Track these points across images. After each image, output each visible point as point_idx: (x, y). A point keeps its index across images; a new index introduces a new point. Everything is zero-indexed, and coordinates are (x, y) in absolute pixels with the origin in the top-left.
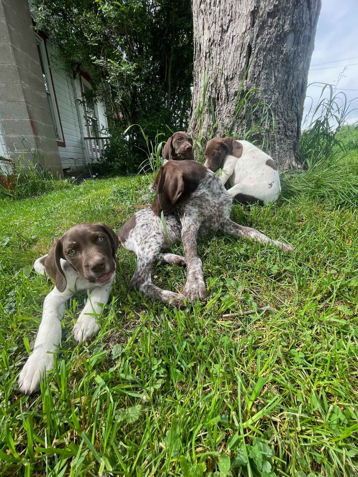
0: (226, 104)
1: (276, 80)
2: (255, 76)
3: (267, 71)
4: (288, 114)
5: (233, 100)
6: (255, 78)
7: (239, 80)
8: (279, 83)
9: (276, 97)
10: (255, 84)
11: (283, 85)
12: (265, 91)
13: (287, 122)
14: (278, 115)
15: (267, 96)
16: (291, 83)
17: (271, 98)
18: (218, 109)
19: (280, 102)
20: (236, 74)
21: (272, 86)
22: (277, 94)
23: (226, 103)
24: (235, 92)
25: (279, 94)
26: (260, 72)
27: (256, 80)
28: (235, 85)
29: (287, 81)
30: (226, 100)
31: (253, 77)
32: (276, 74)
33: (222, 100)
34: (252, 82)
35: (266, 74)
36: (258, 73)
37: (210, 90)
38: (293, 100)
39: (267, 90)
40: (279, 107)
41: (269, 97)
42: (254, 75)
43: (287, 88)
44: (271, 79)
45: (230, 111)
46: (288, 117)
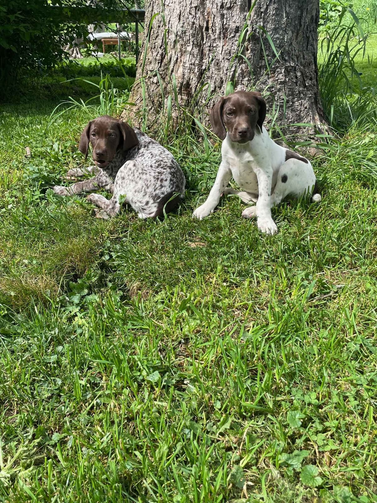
0: (222, 40)
1: (287, 17)
2: (262, 10)
3: (276, 6)
4: (304, 56)
5: (233, 37)
6: (262, 12)
7: (240, 12)
8: (292, 20)
9: (289, 37)
10: (262, 20)
11: (297, 22)
12: (275, 30)
13: (304, 67)
14: (292, 59)
15: (277, 36)
16: (305, 19)
17: (283, 39)
18: (209, 44)
19: (294, 43)
20: (235, 3)
21: (284, 24)
22: (290, 33)
23: (222, 38)
24: (236, 27)
25: (293, 33)
26: (267, 6)
27: (263, 15)
28: (235, 18)
29: (300, 17)
30: (222, 35)
31: (259, 11)
32: (287, 9)
33: (214, 32)
34: (257, 17)
35: (276, 9)
36: (265, 7)
37: (193, 13)
38: (308, 38)
39: (278, 28)
40: (293, 49)
41: (281, 37)
42: (260, 8)
43: (301, 25)
44: (282, 15)
45: (230, 52)
46: (304, 59)
